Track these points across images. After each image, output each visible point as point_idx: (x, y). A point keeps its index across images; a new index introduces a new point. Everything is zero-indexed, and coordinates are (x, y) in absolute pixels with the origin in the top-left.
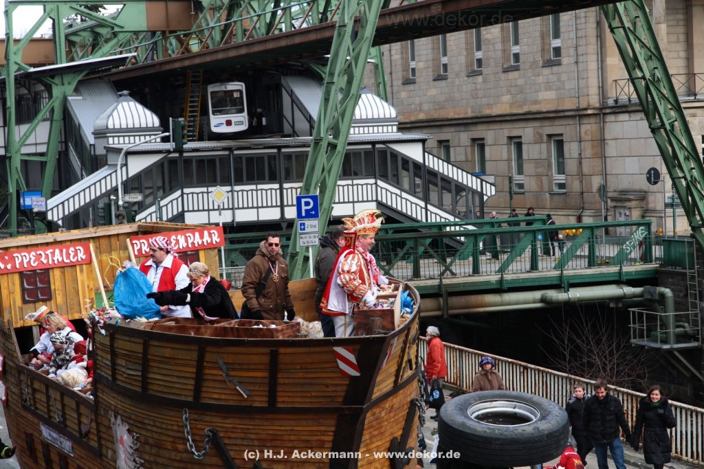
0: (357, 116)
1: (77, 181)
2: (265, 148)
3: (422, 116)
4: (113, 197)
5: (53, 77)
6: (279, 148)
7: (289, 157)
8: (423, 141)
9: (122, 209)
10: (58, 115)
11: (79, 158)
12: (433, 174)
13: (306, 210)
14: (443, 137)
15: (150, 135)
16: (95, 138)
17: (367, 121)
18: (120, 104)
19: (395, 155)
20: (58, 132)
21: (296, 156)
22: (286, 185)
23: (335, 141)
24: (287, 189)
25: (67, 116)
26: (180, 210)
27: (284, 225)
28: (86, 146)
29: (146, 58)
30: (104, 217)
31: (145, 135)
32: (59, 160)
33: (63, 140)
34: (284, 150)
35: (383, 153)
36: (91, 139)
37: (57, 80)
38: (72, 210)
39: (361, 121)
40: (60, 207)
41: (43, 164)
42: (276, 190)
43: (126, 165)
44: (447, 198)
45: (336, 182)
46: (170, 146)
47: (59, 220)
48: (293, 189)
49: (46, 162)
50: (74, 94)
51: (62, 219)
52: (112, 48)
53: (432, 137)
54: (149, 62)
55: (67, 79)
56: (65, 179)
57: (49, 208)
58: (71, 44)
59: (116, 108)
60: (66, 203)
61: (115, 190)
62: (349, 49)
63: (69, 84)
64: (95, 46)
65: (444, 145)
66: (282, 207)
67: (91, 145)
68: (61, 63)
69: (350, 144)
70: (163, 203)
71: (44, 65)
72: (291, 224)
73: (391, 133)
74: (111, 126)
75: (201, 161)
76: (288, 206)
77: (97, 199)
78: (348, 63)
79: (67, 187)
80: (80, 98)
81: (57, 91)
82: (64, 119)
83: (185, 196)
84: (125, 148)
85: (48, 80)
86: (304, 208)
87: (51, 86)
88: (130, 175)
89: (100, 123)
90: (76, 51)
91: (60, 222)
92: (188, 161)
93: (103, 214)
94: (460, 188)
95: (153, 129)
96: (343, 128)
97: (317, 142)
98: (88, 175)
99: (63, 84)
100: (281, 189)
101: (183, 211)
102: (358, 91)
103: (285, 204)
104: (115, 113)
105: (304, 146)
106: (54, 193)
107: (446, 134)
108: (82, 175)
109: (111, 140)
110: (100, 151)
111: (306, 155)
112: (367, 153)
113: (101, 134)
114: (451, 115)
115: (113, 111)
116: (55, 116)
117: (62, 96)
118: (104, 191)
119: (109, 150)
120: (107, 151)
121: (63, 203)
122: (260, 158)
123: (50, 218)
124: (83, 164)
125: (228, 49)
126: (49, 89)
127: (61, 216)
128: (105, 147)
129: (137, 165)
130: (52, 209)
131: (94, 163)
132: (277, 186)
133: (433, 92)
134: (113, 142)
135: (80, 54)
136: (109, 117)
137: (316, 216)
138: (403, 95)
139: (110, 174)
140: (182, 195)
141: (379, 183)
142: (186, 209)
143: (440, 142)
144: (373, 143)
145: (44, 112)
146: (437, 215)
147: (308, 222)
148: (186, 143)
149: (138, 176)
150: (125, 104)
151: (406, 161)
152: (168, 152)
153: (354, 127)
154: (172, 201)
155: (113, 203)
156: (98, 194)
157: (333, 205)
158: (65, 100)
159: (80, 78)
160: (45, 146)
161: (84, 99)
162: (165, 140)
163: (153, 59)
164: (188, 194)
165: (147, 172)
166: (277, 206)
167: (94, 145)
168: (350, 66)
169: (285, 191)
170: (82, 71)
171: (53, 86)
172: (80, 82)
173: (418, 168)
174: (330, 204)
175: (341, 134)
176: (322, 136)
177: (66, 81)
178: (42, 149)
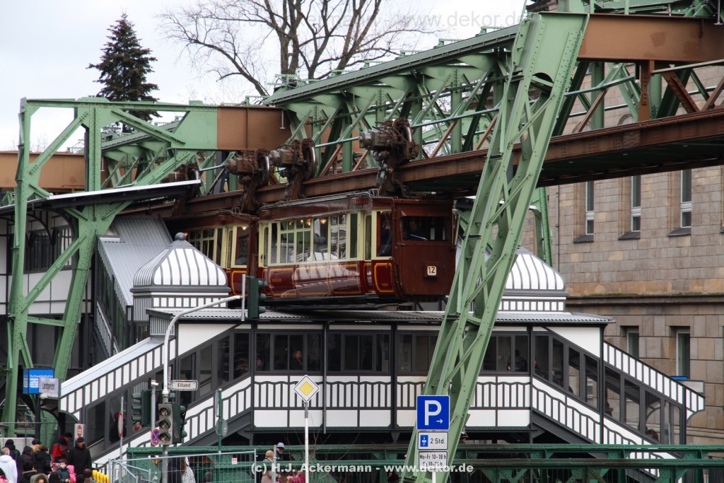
0: (509, 285)
1: (105, 357)
2: (373, 323)
3: (600, 290)
4: (154, 383)
5: (80, 208)
6: (394, 324)
7: (407, 337)
8: (602, 326)
9: (166, 400)
10: (84, 262)
11: (110, 324)
12: (613, 374)
13: (430, 417)
14: (630, 321)
15: (212, 297)
16: (135, 297)
17: (522, 292)
18: (173, 251)
19: (560, 344)
20: (82, 286)
21: (418, 338)
22: (400, 379)
23: (477, 320)
24: (402, 384)
25: (97, 264)
26: (248, 405)
27: (395, 436)
28: (120, 309)
29: (213, 188)
30: (140, 411)
31: (205, 297)
32: (81, 327)
33: (89, 298)
34: (400, 328)
35: (543, 340)
36: (128, 299)
37: (86, 213)
38: (95, 398)
39: (514, 292)
40: (79, 393)
41: (58, 331)
42: (386, 384)
43: (175, 337)
44: (633, 410)
45: (475, 378)
46: (240, 314)
47: (76, 411)
48: (410, 385)
49: (63, 328)
50: (111, 234)
51: (81, 410)
52: (166, 171)
53: (615, 321)
54: (217, 193)
55: (101, 211)
56: (88, 354)
57: (62, 394)
58: (108, 162)
59: (166, 256)
60: (88, 388)
61: (158, 374)
62: (503, 190)
63: (103, 219)
64: (142, 167)
65: (631, 333)
66: (394, 409)
67: (128, 307)
68: (94, 190)
69: (497, 324)
70: (225, 394)
71: (69, 191)
72: (406, 434)
73: (555, 311)
74: (157, 281)
75: (281, 338)
76: (402, 408)
77: (132, 384)
78: (501, 209)
79: (91, 366)
80: (118, 239)
81: (85, 228)
82: (92, 268)
83: (257, 387)
84: (177, 313)
85: (74, 213)
86: (428, 414)
87: (77, 221)
88: (180, 353)
89: (144, 276)
90: (115, 173)
91: (77, 415)
92: (263, 336)
93: (139, 407)
94: (652, 398)
95: (217, 288)
96: (489, 302)
97: (451, 320)
98: (121, 349)
99: (95, 220)
100: (394, 383)
101: (253, 408)
102: (513, 250)
103: (399, 405)
104: (165, 264)
105: (430, 324)
106: (71, 373)
107: (633, 318)
108: (113, 349)
109: (156, 301)
110: (140, 316)
111: (434, 336)
112: (521, 339)
113: (143, 292)
114: (643, 291)
115: (163, 260)
116: (80, 262)
117: (92, 235)
118: (142, 373)
119: (153, 315)
120: (150, 316)
121: (83, 387)
122: (366, 338)
123: (63, 408)
124: (114, 333)
125: (330, 181)
126: (74, 225)
127: (79, 406)
128: (148, 311)
129: (191, 339)
130: (67, 395)
131: (131, 333)
132: (387, 379)
133: (618, 256)
134: (160, 304)
135: (120, 179)
136: (155, 269)
137: (444, 426)
138: (575, 258)
139: (153, 350)
140: (252, 385)
141: (536, 382)
142: (256, 405)
143: (625, 328)
144: (530, 325)
145: (65, 256)
146: (618, 435)
147: (432, 435)
148: (263, 312)
149: (192, 354)
150: (180, 251)
151: (576, 354)
152: (237, 322)
153: (504, 300)
154: (237, 393)
155: (154, 391)
156: (134, 377)
157: (469, 412)
158: (96, 241)
159: (118, 212)
160: (64, 305)
161: (123, 242)
162: (233, 305)
163: (222, 190)
164: (260, 384)
165: (205, 349)
166: (385, 408)
167: (132, 307)
168: (503, 213)
169: (399, 387)
170: (123, 202)
171: (81, 222)
172: (118, 217)
173: (593, 365)
174: (465, 410)
175: (486, 310)
176: (458, 311)
177: (98, 216)
178: (58, 309)
